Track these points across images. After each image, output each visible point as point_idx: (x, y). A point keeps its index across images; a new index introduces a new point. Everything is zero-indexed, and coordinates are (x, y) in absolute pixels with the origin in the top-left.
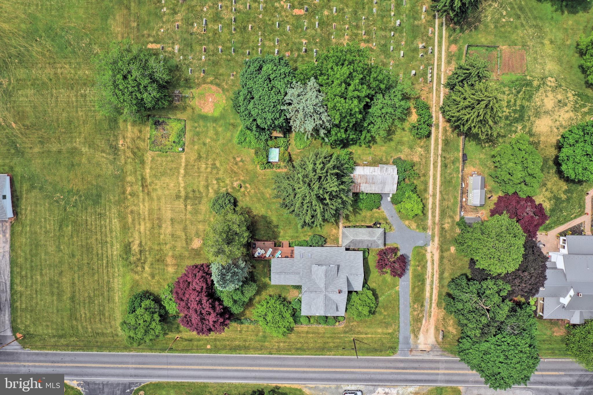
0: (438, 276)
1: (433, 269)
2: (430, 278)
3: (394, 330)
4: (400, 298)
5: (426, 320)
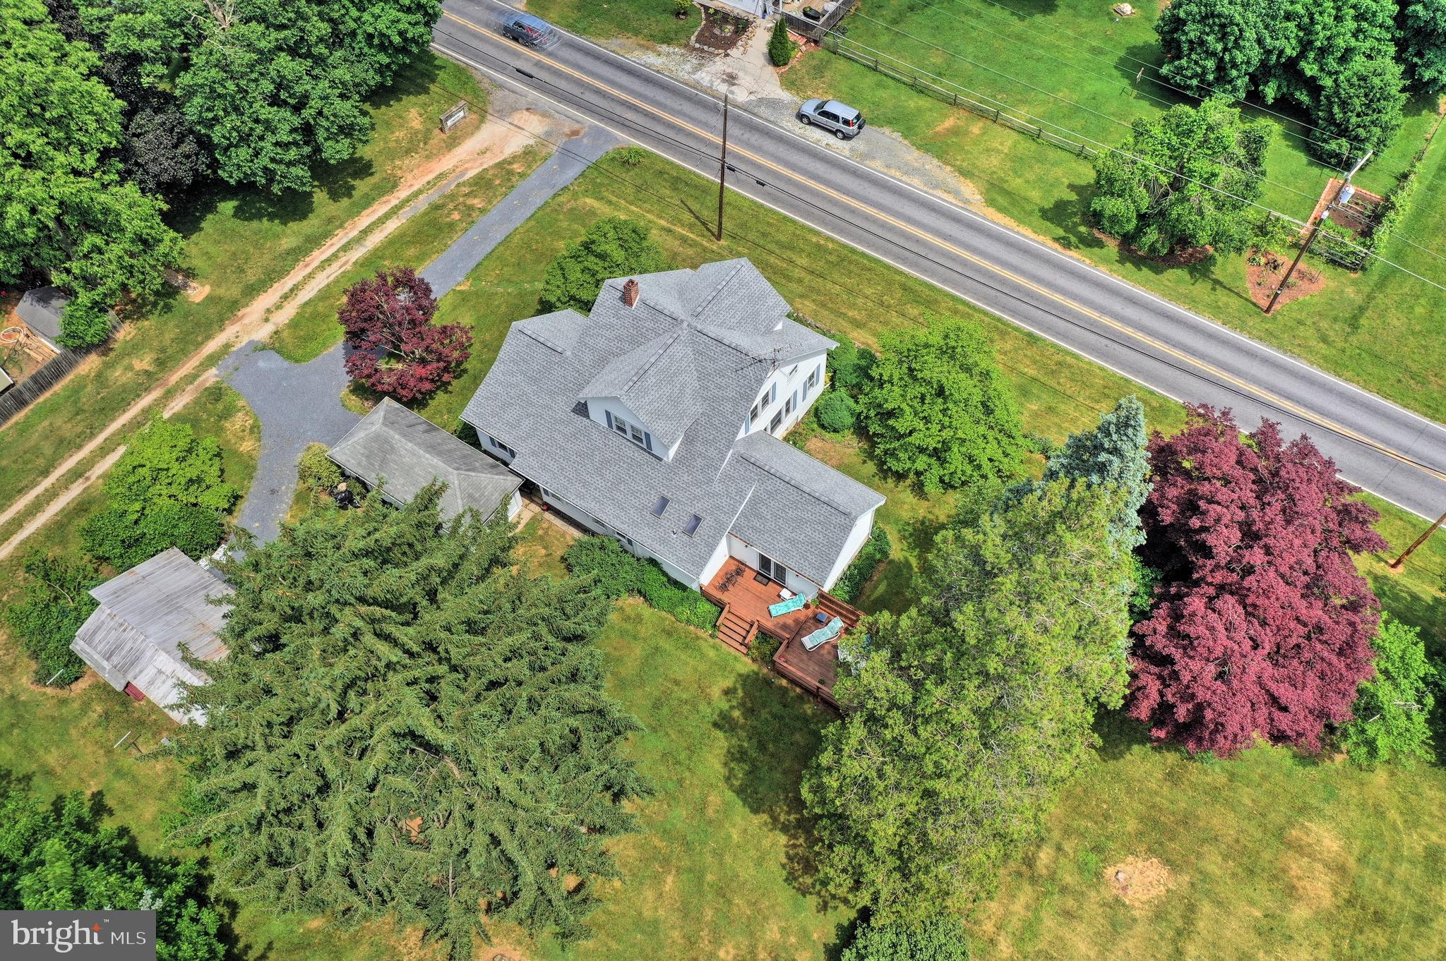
0: (316, 253)
1: (310, 276)
2: (343, 259)
3: (575, 196)
4: (478, 259)
5: (463, 174)
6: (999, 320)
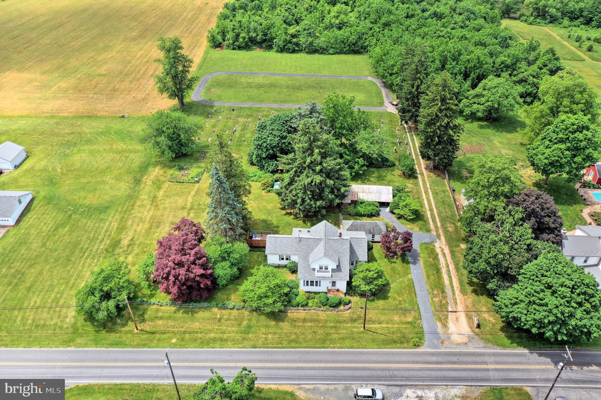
0: (453, 266)
1: (446, 260)
2: (445, 268)
3: (415, 318)
4: (415, 285)
5: (452, 308)
6: (267, 348)
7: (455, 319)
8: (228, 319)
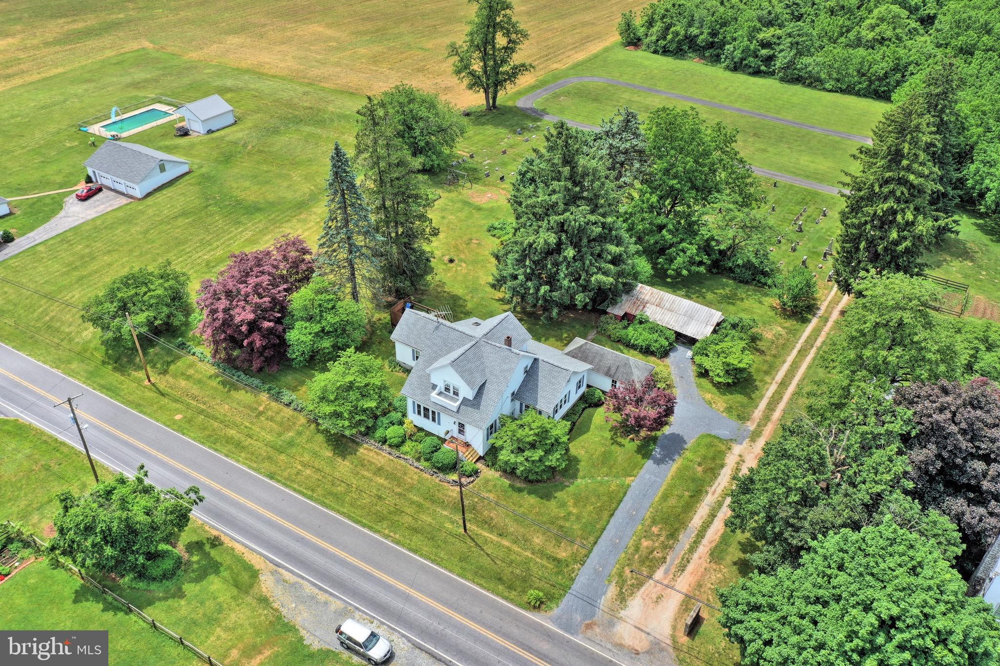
2: (716, 495)
4: (626, 498)
5: (666, 572)
7: (654, 596)
8: (271, 419)
